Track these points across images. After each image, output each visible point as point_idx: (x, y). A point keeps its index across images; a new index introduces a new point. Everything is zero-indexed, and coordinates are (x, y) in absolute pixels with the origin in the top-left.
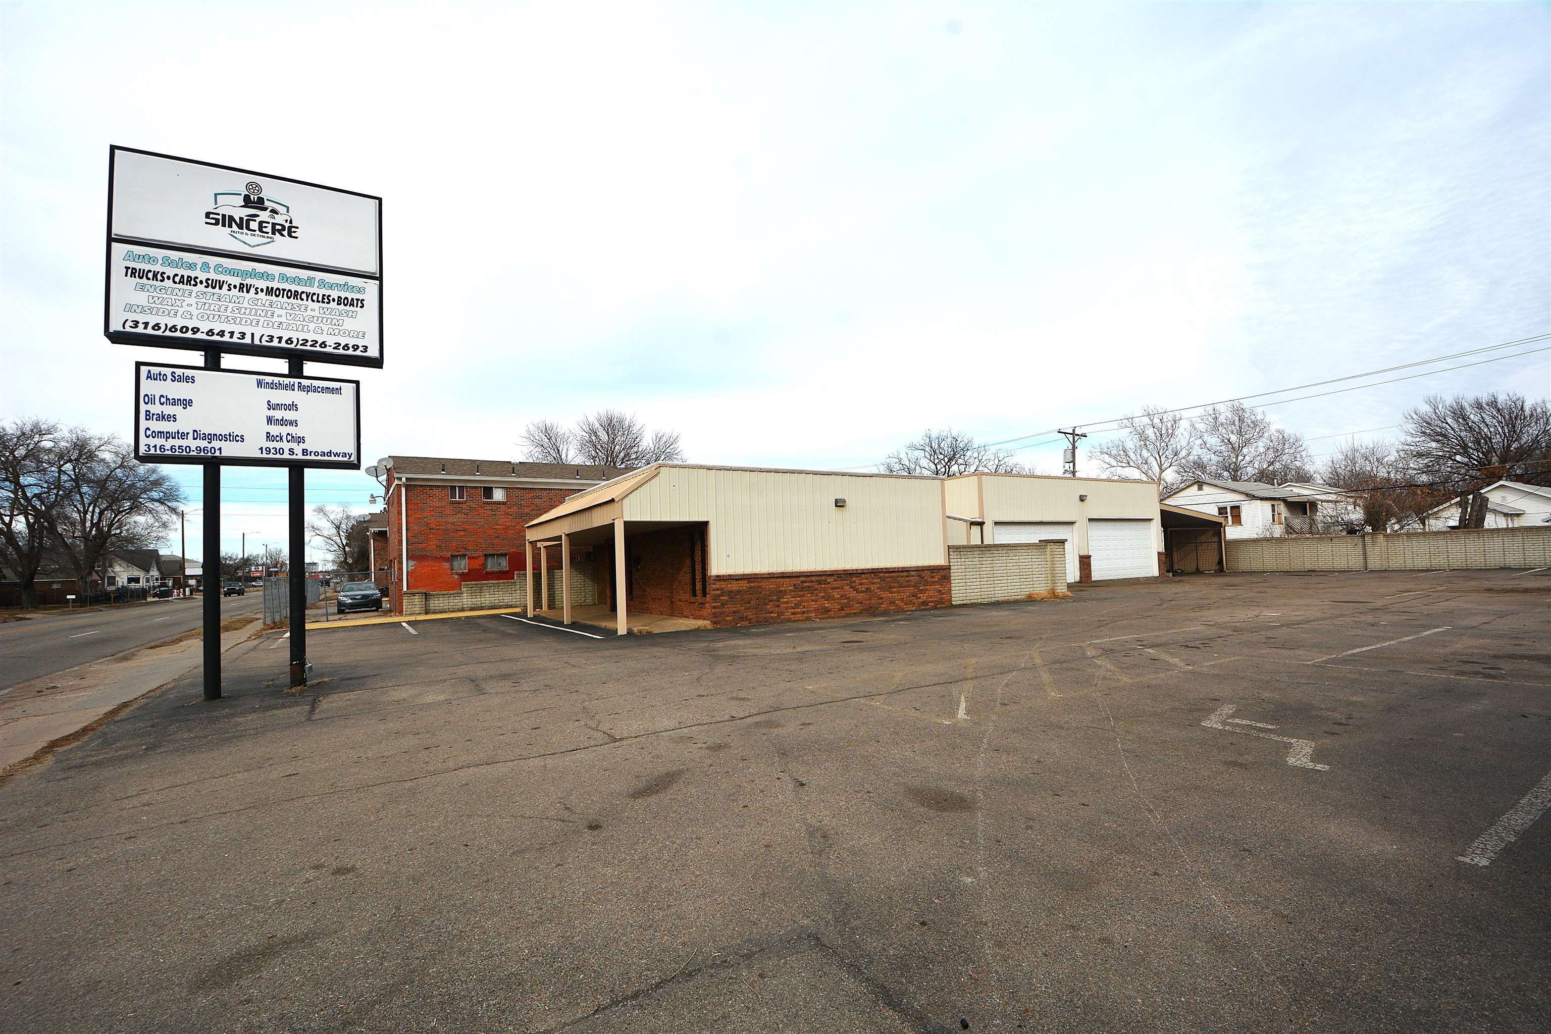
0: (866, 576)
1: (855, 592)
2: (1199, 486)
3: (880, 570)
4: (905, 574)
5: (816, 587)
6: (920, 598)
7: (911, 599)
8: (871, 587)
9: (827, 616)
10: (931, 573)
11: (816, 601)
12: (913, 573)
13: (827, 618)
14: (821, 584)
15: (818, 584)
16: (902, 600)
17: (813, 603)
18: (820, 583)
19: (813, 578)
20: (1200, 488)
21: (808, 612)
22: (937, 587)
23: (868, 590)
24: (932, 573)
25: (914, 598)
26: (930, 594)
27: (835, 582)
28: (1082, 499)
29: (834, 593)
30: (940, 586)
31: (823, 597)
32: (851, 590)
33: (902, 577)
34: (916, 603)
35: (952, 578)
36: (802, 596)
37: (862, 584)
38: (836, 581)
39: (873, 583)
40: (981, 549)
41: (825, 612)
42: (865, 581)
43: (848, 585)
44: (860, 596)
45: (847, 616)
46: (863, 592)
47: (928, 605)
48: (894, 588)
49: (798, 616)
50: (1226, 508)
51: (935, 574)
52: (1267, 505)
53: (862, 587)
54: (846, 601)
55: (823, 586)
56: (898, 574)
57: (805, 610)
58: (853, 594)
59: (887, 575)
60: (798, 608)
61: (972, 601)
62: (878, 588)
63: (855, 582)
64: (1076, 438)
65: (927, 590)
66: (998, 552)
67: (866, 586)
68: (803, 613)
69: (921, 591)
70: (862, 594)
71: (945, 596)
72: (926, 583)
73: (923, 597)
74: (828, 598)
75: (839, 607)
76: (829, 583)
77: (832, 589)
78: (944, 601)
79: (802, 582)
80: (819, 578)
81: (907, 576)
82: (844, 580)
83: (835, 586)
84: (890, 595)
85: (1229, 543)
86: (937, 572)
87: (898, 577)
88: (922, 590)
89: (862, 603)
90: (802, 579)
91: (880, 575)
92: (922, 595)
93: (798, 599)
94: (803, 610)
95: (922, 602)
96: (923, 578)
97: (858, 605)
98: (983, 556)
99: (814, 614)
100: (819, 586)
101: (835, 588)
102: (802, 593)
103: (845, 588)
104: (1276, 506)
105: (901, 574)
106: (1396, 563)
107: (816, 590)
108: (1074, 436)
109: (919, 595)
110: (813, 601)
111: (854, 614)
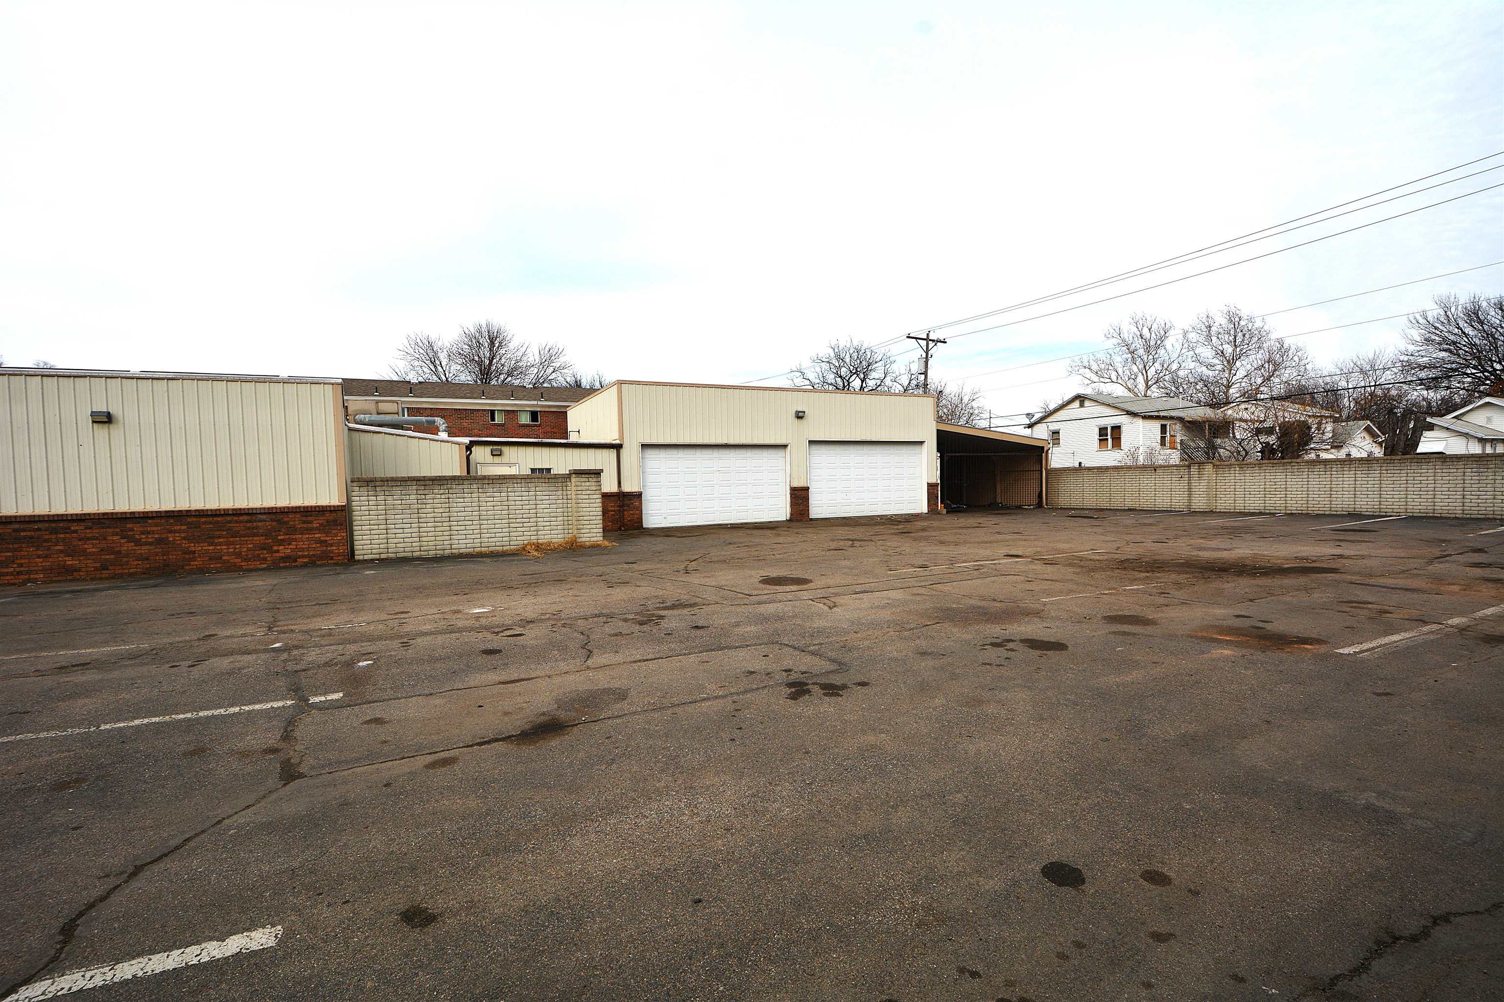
0: (155, 521)
1: (133, 544)
2: (1080, 401)
3: (184, 513)
4: (245, 518)
5: (47, 537)
6: (278, 551)
7: (257, 552)
8: (168, 538)
9: (71, 577)
10: (303, 516)
11: (46, 557)
12: (264, 517)
13: (71, 580)
14: (57, 533)
15: (51, 533)
16: (238, 555)
17: (41, 560)
18: (55, 531)
19: (40, 525)
20: (1082, 405)
21: (29, 572)
22: (317, 536)
23: (160, 541)
24: (306, 516)
25: (265, 552)
26: (304, 543)
27: (88, 531)
28: (800, 416)
29: (86, 546)
30: (325, 535)
31: (61, 551)
32: (122, 541)
33: (236, 522)
34: (269, 559)
35: (355, 523)
36: (16, 550)
37: (149, 533)
38: (90, 528)
39: (171, 532)
40: (422, 483)
41: (67, 573)
42: (153, 529)
43: (117, 534)
44: (144, 550)
45: (113, 578)
46: (150, 544)
47: (296, 561)
48: (220, 537)
49: (8, 578)
50: (1107, 428)
51: (310, 518)
52: (1156, 426)
53: (147, 538)
54: (112, 556)
55: (62, 536)
56: (229, 518)
57: (22, 569)
58: (127, 547)
59: (204, 519)
60: (7, 567)
61: (399, 555)
62: (184, 538)
63: (131, 530)
64: (931, 344)
65: (295, 540)
66: (461, 487)
67: (156, 536)
68: (19, 573)
69: (281, 543)
70: (148, 547)
71: (334, 548)
72: (293, 530)
73: (284, 551)
74: (72, 552)
75: (98, 565)
76: (75, 532)
77: (80, 540)
78: (331, 555)
79: (15, 530)
80: (54, 525)
81: (250, 521)
82: (109, 527)
83: (90, 535)
84: (211, 548)
85: (1052, 472)
86: (317, 516)
87: (230, 522)
88: (283, 540)
89: (147, 559)
90: (17, 526)
91: (189, 520)
92: (282, 547)
93: (8, 554)
94: (18, 569)
95: (282, 558)
96: (287, 523)
97: (140, 562)
98: (426, 492)
99: (42, 576)
100: (53, 536)
101: (88, 539)
102: (16, 546)
103: (109, 538)
104: (1168, 427)
105: (235, 518)
106: (1224, 503)
107: (47, 541)
108: (929, 342)
109: (275, 548)
110: (39, 557)
111: (130, 575)
